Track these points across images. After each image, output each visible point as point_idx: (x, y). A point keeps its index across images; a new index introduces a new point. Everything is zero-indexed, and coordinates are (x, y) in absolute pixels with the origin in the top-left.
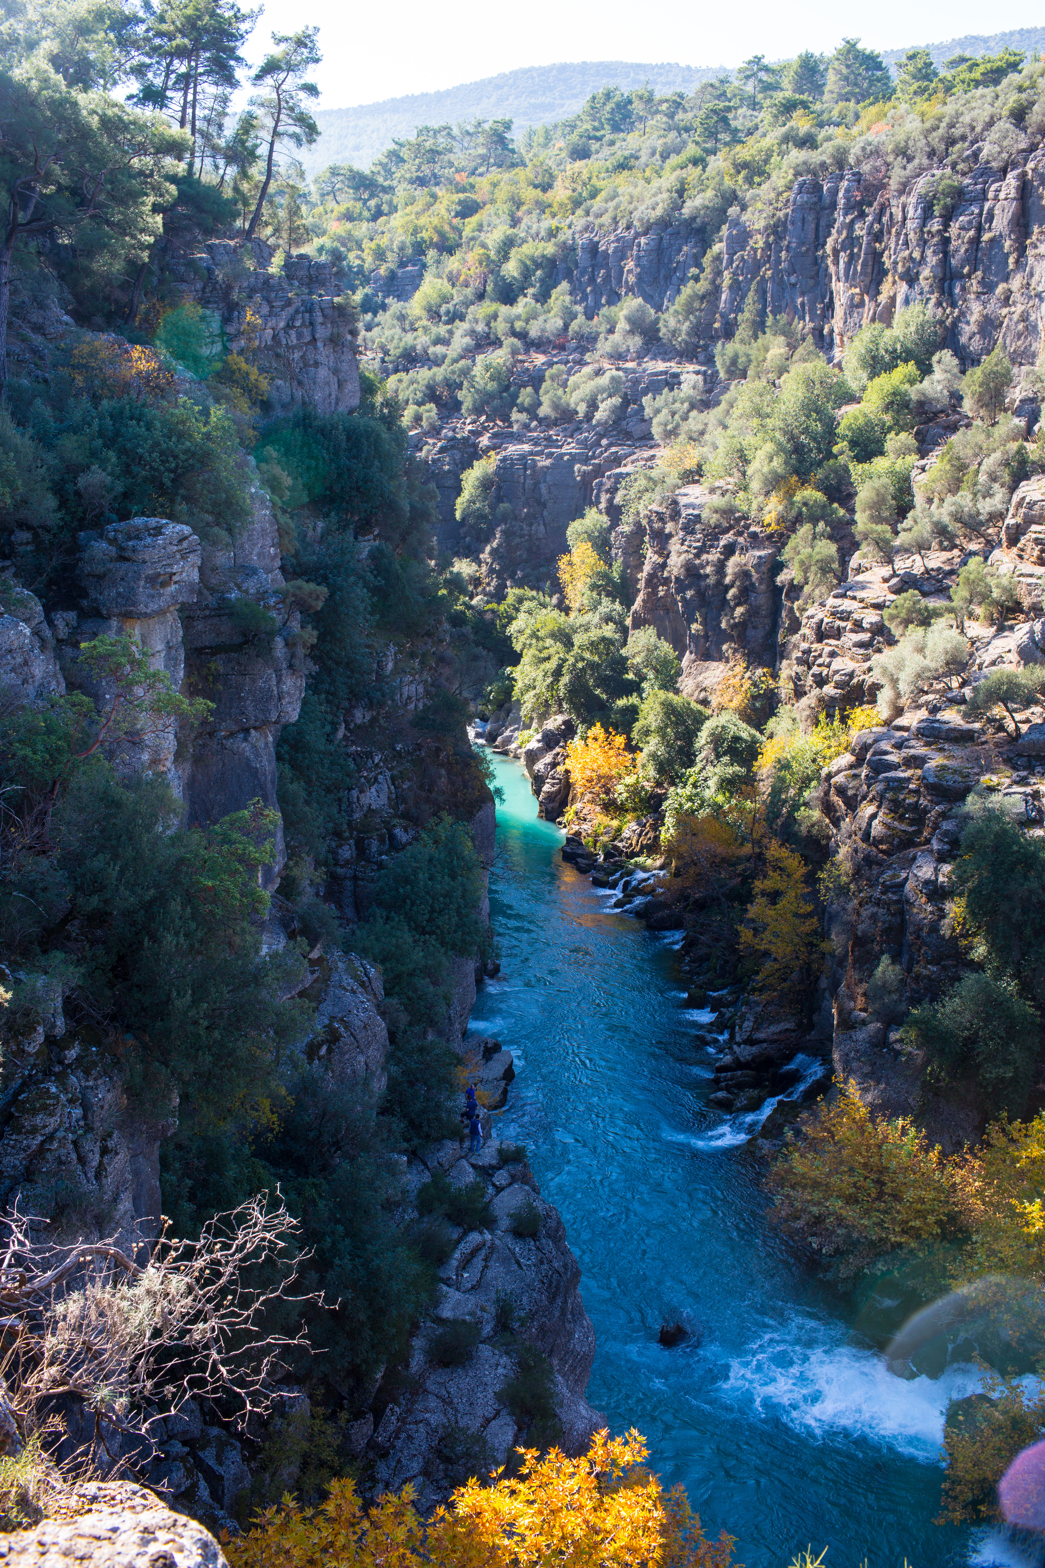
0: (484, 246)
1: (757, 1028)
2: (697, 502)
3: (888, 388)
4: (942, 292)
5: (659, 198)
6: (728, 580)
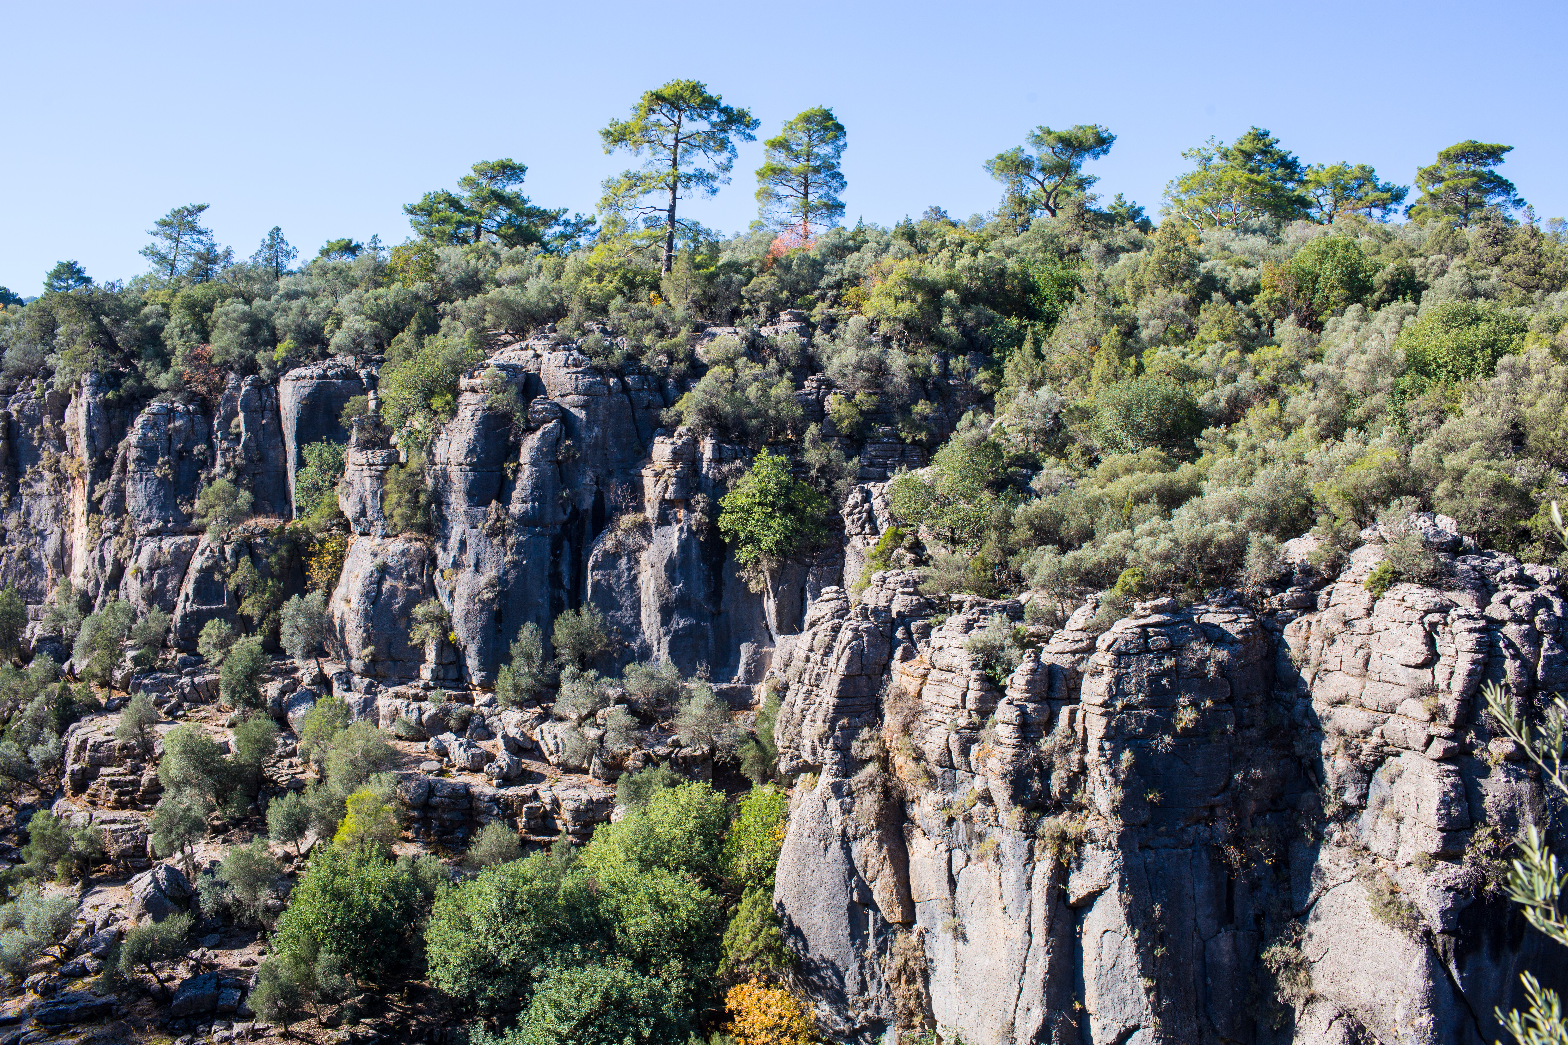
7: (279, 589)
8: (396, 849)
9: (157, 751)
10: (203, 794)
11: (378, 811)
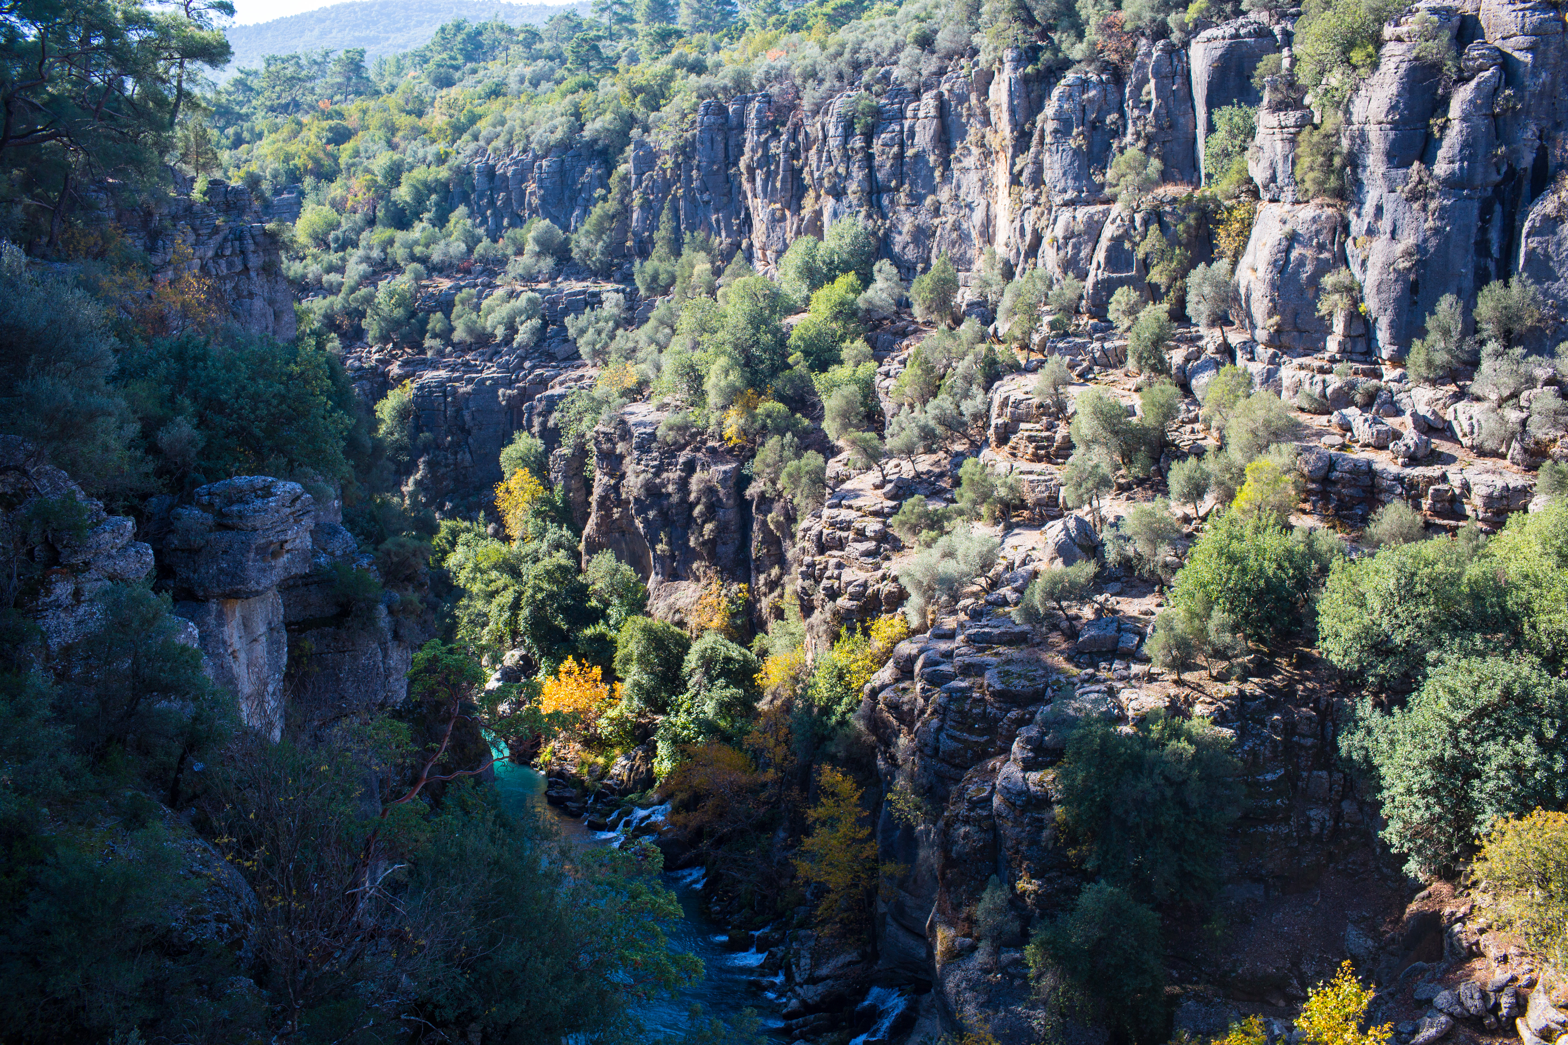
0: (367, 171)
1: (816, 964)
2: (649, 419)
3: (835, 298)
4: (871, 206)
5: (556, 122)
6: (692, 497)
7: (1186, 258)
8: (1293, 520)
9: (1070, 410)
10: (1110, 453)
11: (1276, 481)
